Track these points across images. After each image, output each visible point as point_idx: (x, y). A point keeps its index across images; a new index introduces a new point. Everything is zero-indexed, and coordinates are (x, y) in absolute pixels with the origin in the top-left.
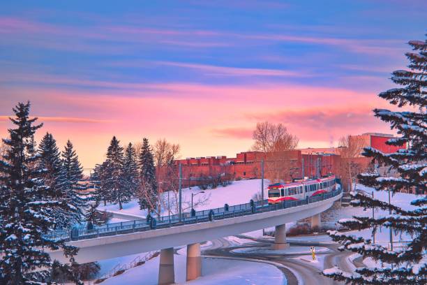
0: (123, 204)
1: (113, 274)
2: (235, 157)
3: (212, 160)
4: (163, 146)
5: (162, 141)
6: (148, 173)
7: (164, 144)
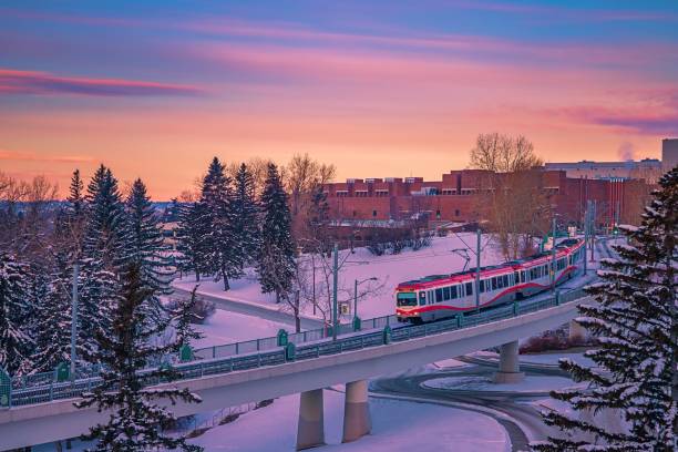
0: (230, 281)
1: (219, 420)
2: (441, 180)
3: (395, 187)
4: (304, 166)
5: (303, 159)
6: (277, 227)
7: (306, 163)
